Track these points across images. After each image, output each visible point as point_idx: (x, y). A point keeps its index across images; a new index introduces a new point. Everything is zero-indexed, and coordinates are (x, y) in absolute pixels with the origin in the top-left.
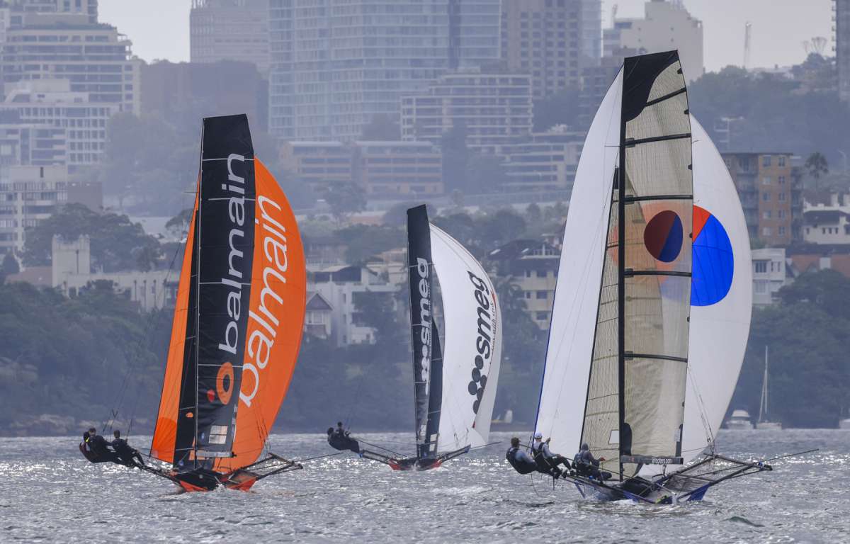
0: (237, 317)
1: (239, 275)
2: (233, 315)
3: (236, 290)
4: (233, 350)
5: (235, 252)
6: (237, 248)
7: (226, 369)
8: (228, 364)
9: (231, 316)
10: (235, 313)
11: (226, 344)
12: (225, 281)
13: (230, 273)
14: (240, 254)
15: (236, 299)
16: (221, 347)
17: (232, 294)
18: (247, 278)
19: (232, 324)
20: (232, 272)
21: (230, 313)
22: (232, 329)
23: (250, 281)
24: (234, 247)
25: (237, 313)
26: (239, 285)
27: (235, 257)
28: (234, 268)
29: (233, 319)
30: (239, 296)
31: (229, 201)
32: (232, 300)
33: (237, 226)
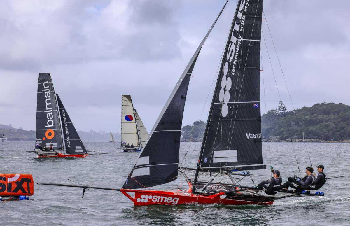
22: (50, 121)
30: (51, 113)
31: (45, 93)
32: (48, 115)
33: (48, 98)
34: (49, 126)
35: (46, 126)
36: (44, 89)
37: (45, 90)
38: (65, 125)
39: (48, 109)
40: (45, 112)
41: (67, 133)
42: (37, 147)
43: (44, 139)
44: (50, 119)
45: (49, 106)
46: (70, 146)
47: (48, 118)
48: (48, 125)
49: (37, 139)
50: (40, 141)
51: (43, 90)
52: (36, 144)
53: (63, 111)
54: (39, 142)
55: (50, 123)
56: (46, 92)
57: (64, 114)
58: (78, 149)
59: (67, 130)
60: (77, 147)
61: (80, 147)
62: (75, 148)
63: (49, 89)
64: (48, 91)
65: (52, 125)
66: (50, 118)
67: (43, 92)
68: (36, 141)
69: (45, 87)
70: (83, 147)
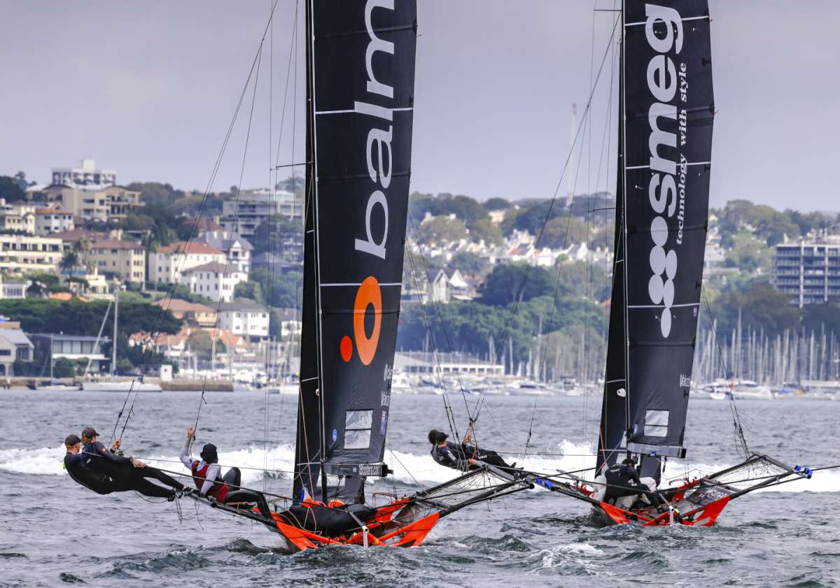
0: (386, 182)
1: (388, 91)
2: (378, 177)
3: (382, 124)
4: (380, 251)
5: (378, 45)
6: (380, 35)
7: (370, 290)
8: (371, 280)
9: (375, 180)
10: (382, 175)
11: (367, 240)
12: (361, 108)
13: (369, 90)
14: (389, 47)
15: (384, 144)
16: (360, 245)
17: (375, 134)
18: (404, 97)
19: (378, 197)
20: (374, 86)
21: (373, 174)
22: (378, 206)
23: (410, 102)
24: (376, 33)
25: (386, 173)
26: (387, 114)
27: (378, 55)
28: (377, 78)
29: (378, 186)
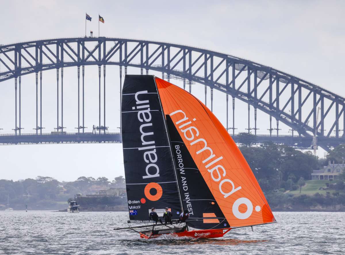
15: (151, 154)
25: (153, 160)
30: (154, 152)
31: (138, 112)
32: (147, 155)
33: (145, 122)
34: (149, 176)
35: (144, 177)
36: (136, 105)
37: (138, 107)
38: (181, 173)
39: (144, 143)
40: (140, 149)
41: (186, 188)
42: (133, 217)
43: (143, 201)
44: (150, 163)
45: (147, 139)
46: (192, 213)
47: (147, 161)
48: (146, 175)
49: (130, 202)
50: (136, 205)
51: (134, 108)
52: (131, 211)
53: (177, 147)
54: (134, 207)
55: (152, 171)
56: (140, 112)
57: (178, 152)
58: (209, 218)
59: (186, 182)
60: (205, 215)
61: (213, 215)
62: (202, 216)
63: (148, 106)
64: (147, 109)
65: (157, 175)
66: (150, 161)
67: (134, 110)
68: (129, 205)
69: (138, 102)
70: (219, 214)
